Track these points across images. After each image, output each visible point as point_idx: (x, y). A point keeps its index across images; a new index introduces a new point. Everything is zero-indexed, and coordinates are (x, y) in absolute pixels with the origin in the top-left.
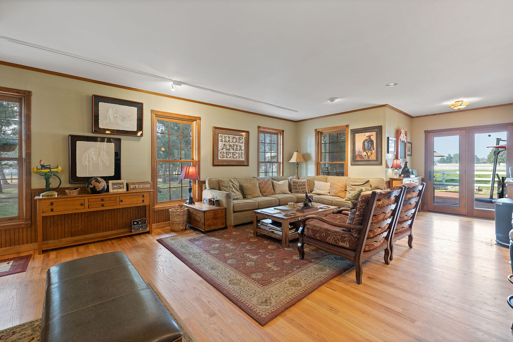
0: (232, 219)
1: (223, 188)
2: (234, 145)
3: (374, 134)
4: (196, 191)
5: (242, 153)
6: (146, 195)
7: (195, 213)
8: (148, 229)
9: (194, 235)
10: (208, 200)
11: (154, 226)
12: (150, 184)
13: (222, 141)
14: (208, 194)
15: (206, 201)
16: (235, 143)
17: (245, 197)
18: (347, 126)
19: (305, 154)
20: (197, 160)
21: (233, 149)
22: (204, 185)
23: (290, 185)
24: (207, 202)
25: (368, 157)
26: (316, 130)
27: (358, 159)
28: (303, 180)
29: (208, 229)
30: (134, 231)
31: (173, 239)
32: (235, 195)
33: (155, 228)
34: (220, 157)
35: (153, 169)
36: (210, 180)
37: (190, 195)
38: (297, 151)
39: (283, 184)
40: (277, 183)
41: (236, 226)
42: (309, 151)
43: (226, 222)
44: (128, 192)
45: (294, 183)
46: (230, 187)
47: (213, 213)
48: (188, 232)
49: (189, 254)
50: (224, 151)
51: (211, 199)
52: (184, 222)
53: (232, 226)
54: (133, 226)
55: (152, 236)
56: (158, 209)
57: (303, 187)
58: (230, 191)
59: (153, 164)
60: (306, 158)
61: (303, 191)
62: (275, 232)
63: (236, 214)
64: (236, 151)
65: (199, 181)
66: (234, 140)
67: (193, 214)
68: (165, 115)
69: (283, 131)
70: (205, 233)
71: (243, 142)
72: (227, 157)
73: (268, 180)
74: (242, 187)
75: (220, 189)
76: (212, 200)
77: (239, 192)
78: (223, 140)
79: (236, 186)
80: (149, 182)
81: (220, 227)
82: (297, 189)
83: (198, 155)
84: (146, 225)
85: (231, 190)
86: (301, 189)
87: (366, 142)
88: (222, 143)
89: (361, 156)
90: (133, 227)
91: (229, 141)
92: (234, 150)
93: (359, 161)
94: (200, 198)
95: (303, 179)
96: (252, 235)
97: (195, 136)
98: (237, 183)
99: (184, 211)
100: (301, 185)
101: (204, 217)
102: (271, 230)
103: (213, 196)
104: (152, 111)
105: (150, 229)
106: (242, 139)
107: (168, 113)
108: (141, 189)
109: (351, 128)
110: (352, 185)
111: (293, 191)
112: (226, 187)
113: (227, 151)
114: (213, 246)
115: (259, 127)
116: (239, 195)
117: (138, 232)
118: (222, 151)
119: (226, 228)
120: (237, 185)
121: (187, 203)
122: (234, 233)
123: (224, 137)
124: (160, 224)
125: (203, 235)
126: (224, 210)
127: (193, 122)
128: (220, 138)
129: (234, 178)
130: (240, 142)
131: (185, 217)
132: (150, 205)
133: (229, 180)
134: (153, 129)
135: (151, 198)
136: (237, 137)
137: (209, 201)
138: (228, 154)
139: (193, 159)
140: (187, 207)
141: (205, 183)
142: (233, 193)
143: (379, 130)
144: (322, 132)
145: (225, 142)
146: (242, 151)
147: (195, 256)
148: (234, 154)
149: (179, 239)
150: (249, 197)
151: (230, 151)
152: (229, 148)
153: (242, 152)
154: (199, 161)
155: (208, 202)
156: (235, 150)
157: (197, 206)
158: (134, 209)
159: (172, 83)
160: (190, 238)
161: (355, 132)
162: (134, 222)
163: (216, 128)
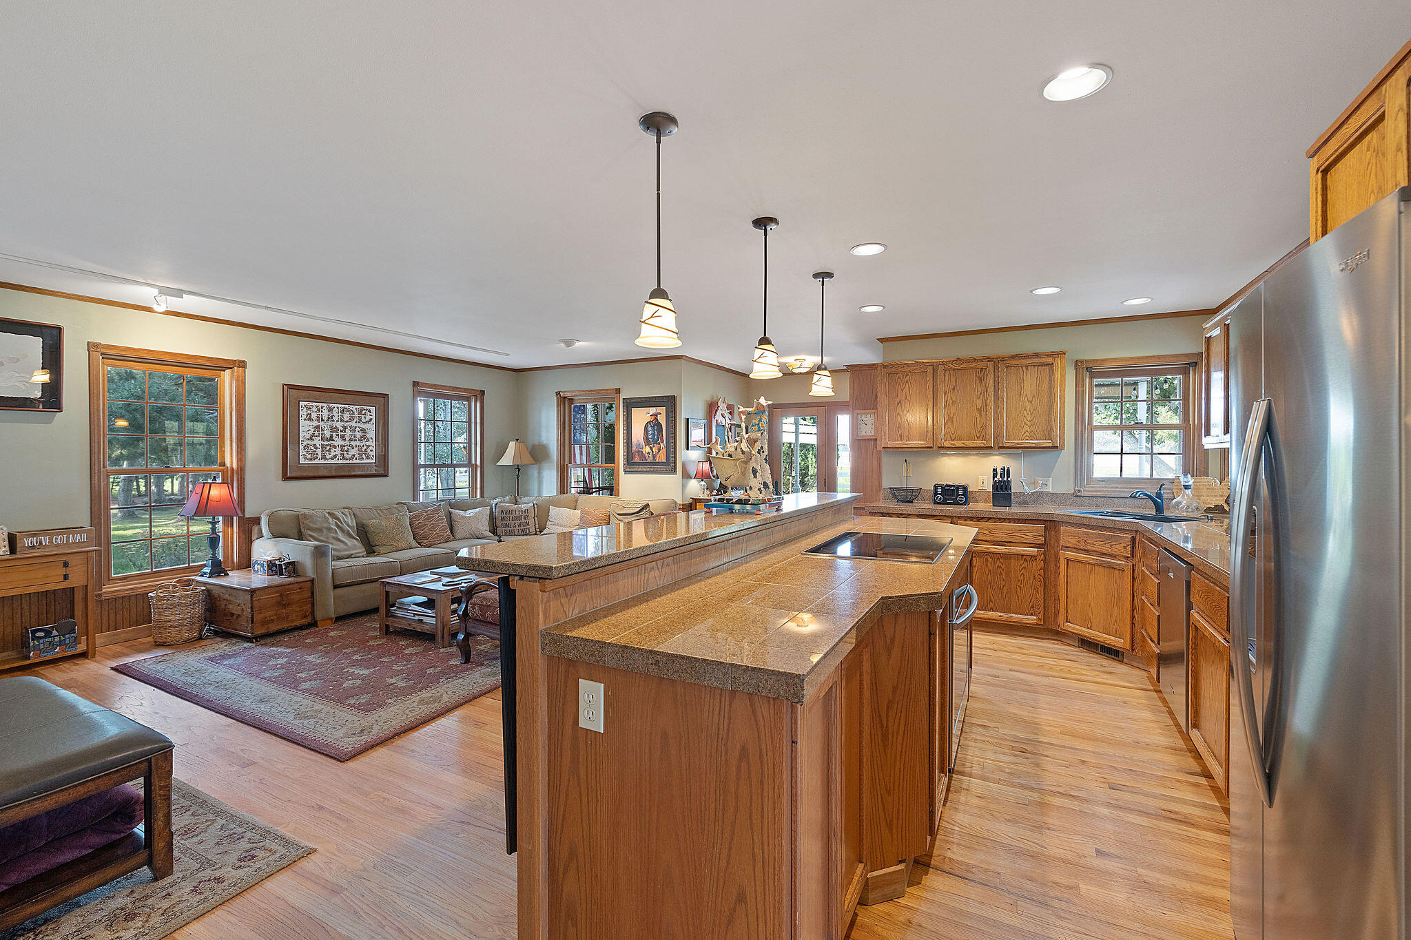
0: (329, 603)
1: (310, 533)
2: (345, 428)
3: (662, 410)
4: (232, 543)
5: (368, 446)
6: (72, 561)
7: (227, 596)
8: (82, 647)
9: (224, 647)
10: (265, 563)
11: (100, 638)
12: (88, 532)
13: (310, 419)
14: (265, 549)
15: (259, 567)
16: (347, 422)
17: (370, 550)
18: (618, 391)
19: (537, 445)
20: (235, 466)
21: (343, 437)
22: (255, 529)
23: (492, 518)
24: (264, 569)
25: (654, 456)
26: (558, 393)
27: (637, 459)
28: (523, 507)
29: (260, 631)
30: (36, 656)
31: (160, 662)
32: (345, 547)
33: (104, 643)
34: (305, 458)
35: (97, 494)
36: (272, 519)
37: (214, 554)
38: (517, 440)
39: (476, 517)
40: (459, 515)
41: (339, 619)
42: (544, 440)
43: (313, 612)
44: (13, 557)
45: (502, 512)
46: (329, 529)
47: (276, 592)
48: (204, 643)
49: (204, 684)
50: (318, 441)
51: (274, 560)
52: (195, 620)
53: (331, 619)
54: (34, 643)
55: (95, 661)
56: (114, 594)
57: (523, 521)
58: (331, 538)
59: (96, 482)
60: (537, 454)
61: (522, 531)
62: (425, 619)
63: (339, 591)
64: (352, 443)
65: (240, 519)
66: (346, 416)
67: (221, 599)
68: (134, 355)
69: (483, 392)
70: (254, 641)
71: (371, 420)
72: (324, 457)
73: (437, 510)
74: (364, 528)
75: (301, 537)
76: (277, 562)
77: (355, 540)
78: (314, 415)
79: (348, 525)
80: (81, 527)
81: (297, 624)
82: (508, 526)
83: (237, 457)
84: (76, 638)
85: (333, 538)
86: (519, 525)
87: (649, 426)
88: (311, 424)
89: (641, 454)
90: (32, 644)
91: (330, 418)
92: (345, 440)
93: (639, 464)
94: (244, 561)
95: (527, 503)
96: (377, 633)
97: (228, 408)
98: (351, 519)
99: (196, 595)
100: (519, 518)
101: (252, 603)
102: (417, 618)
103: (281, 553)
104: (92, 347)
105: (87, 647)
106: (369, 413)
107: (144, 350)
108: (58, 545)
109: (624, 395)
110: (618, 514)
111: (499, 531)
112: (319, 530)
113: (326, 443)
114: (270, 663)
115: (416, 384)
116: (355, 547)
117: (49, 656)
118: (310, 442)
119: (314, 624)
120: (350, 524)
121: (205, 573)
122: (332, 634)
123: (315, 409)
124: (122, 632)
125: (247, 645)
126: (309, 584)
127: (221, 371)
128: (303, 412)
129: (344, 506)
130: (364, 420)
131: (199, 609)
132: (87, 586)
133: (329, 513)
134: (95, 391)
135: (90, 567)
136: (353, 408)
137: (268, 565)
138: (328, 448)
139: (223, 464)
140: (205, 584)
141: (259, 524)
142: (339, 543)
143: (670, 403)
144: (572, 399)
145: (318, 421)
146: (368, 441)
147: (219, 685)
148: (346, 449)
149: (180, 659)
150: (382, 549)
151: (332, 442)
152: (331, 436)
153: (368, 443)
154: (241, 469)
155: (266, 569)
156: (347, 439)
157: (235, 579)
158: (34, 599)
159: (156, 291)
160: (211, 654)
161: (631, 404)
162: (34, 632)
163: (291, 387)
